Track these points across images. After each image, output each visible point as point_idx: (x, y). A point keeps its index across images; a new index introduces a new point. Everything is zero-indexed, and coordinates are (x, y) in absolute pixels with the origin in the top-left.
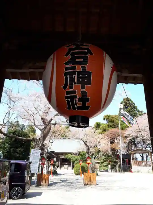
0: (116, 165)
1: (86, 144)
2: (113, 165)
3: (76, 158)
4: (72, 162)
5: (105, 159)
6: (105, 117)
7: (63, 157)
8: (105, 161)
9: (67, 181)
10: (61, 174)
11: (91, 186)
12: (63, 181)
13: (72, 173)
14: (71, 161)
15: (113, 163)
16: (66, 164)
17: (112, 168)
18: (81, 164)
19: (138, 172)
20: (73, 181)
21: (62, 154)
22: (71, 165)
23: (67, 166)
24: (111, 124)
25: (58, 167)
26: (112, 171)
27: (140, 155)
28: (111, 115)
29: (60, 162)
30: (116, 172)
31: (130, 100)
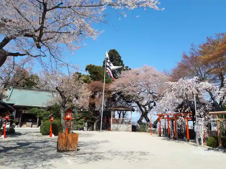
0: (94, 122)
1: (62, 94)
2: (91, 123)
3: (45, 112)
4: (38, 119)
5: (81, 116)
6: (88, 67)
7: (27, 112)
8: (81, 118)
9: (28, 144)
10: (20, 134)
11: (69, 153)
12: (21, 145)
13: (37, 132)
14: (37, 117)
15: (90, 121)
16: (30, 120)
17: (88, 126)
18: (52, 121)
19: (117, 130)
20: (39, 144)
21: (25, 108)
22: (36, 122)
23: (31, 123)
24: (94, 76)
25: (17, 124)
26: (89, 130)
27: (118, 113)
28: (96, 65)
29: (20, 118)
30: (93, 130)
31: (117, 53)
